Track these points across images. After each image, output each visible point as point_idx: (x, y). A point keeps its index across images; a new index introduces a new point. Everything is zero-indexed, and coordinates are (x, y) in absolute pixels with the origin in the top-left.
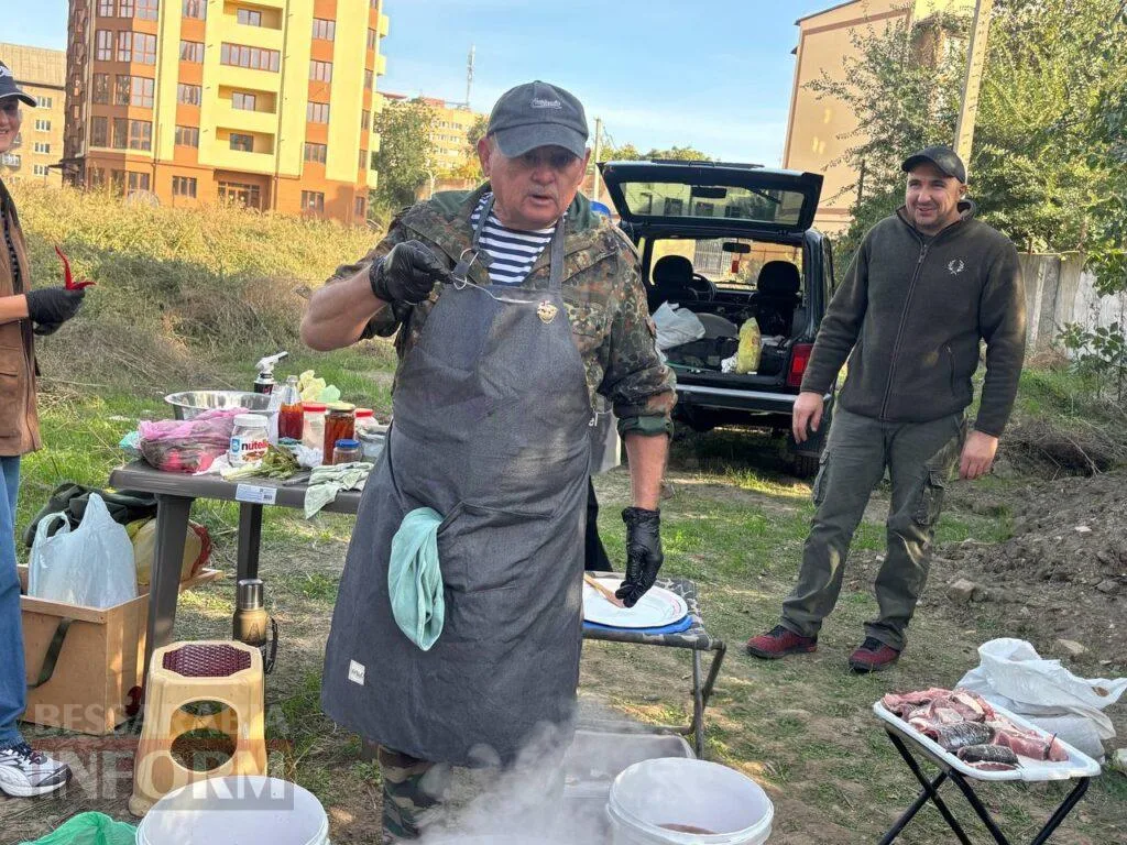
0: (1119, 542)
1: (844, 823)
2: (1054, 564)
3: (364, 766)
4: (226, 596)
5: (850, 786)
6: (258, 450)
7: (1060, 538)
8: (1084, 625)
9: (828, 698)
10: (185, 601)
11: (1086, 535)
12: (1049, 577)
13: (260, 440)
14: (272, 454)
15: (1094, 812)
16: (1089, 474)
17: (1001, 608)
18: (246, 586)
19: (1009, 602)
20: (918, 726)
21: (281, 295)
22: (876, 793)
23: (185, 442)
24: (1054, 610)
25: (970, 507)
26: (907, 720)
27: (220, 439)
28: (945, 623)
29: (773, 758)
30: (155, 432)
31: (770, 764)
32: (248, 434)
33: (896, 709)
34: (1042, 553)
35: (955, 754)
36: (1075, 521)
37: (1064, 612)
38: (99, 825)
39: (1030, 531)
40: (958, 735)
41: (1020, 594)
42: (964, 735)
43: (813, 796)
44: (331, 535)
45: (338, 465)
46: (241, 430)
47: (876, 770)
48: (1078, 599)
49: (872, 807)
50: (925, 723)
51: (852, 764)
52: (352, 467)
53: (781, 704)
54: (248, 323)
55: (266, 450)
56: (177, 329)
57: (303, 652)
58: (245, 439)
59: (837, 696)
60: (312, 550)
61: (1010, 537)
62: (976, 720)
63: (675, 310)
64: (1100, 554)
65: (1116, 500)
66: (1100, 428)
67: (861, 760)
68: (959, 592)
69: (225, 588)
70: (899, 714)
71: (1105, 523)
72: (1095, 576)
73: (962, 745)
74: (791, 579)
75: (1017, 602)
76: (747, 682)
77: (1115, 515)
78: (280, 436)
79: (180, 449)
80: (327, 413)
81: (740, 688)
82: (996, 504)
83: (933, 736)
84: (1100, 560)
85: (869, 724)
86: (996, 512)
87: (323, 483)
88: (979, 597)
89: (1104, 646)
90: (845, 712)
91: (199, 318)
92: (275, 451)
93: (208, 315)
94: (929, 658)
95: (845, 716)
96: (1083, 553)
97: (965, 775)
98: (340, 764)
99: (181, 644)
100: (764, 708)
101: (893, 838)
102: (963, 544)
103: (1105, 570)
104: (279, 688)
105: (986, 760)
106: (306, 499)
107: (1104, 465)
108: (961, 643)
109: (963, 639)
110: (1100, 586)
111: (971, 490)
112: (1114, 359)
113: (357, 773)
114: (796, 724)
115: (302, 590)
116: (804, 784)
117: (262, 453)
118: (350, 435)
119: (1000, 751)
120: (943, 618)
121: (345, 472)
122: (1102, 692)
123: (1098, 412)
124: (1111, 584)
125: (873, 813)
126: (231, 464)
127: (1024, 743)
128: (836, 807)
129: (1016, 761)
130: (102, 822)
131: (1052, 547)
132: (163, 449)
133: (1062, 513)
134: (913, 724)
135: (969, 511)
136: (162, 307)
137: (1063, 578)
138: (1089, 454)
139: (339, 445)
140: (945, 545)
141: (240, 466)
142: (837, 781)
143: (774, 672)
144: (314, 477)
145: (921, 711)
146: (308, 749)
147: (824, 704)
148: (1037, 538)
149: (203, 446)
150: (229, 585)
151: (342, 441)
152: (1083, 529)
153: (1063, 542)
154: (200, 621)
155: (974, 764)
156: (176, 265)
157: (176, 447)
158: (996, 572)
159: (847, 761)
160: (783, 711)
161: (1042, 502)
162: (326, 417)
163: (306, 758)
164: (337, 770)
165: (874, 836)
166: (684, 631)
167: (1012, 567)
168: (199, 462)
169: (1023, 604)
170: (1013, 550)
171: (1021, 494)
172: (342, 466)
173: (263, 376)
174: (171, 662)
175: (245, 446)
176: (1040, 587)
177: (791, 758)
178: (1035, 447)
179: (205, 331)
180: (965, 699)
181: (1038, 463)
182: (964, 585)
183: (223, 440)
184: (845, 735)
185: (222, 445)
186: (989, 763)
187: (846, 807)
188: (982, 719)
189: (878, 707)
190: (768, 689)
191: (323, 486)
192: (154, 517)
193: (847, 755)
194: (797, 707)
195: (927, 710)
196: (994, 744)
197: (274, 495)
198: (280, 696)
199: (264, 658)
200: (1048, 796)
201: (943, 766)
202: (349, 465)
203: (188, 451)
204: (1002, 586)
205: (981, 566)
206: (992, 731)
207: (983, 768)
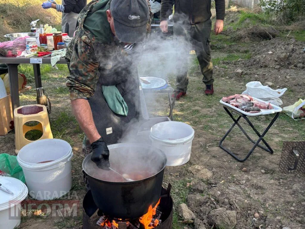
0: (280, 55)
1: (212, 134)
2: (263, 63)
3: (81, 134)
4: (34, 95)
5: (213, 125)
6: (35, 48)
7: (264, 56)
8: (272, 77)
9: (206, 104)
10: (23, 98)
11: (271, 54)
12: (262, 67)
13: (35, 45)
14: (39, 49)
15: (278, 124)
16: (270, 39)
17: (250, 76)
18: (39, 90)
19: (252, 74)
20: (232, 105)
21: (38, 11)
22: (221, 126)
23: (12, 47)
24: (264, 75)
25: (239, 51)
26: (229, 103)
27: (23, 46)
28: (235, 82)
29: (192, 120)
30: (3, 45)
31: (191, 122)
32: (31, 43)
33: (226, 101)
34: (260, 60)
35: (243, 110)
36: (268, 51)
37: (267, 75)
38: (6, 157)
39: (256, 55)
40: (244, 105)
41: (255, 72)
42: (245, 105)
43: (204, 128)
44: (63, 77)
45: (59, 50)
46: (28, 42)
47: (220, 120)
48: (270, 72)
49: (220, 129)
50: (234, 104)
51: (213, 119)
52: (63, 50)
53: (193, 106)
54: (29, 20)
55: (37, 48)
56: (9, 24)
57: (59, 107)
58: (30, 45)
59: (208, 103)
60: (57, 81)
61: (251, 57)
62: (248, 101)
63: (154, 2)
64: (275, 59)
65: (279, 44)
66: (272, 27)
67: (216, 118)
68: (238, 73)
69: (34, 93)
70: (227, 102)
71: (276, 50)
72: (274, 65)
73: (245, 108)
74: (192, 75)
75: (254, 74)
76: (183, 103)
77: (279, 48)
78: (41, 44)
79: (11, 50)
80: (53, 35)
81: (181, 104)
82: (246, 50)
83: (237, 106)
84: (275, 60)
85: (217, 109)
86: (246, 52)
87: (55, 56)
88: (244, 74)
89: (277, 83)
90: (210, 107)
91: (15, 20)
92: (40, 48)
93: (17, 19)
94: (231, 91)
95: (210, 108)
96: (271, 59)
97: (246, 115)
98: (74, 135)
99: (22, 107)
100: (188, 108)
101: (226, 136)
102: (238, 60)
103: (277, 63)
104: (54, 117)
105: (252, 111)
106: (51, 61)
107: (274, 36)
108: (240, 86)
109: (240, 85)
110: (276, 68)
111: (239, 47)
112: (275, 8)
113: (79, 137)
114: (197, 111)
115: (56, 92)
116: (201, 126)
117: (36, 49)
118: (61, 41)
119: (256, 108)
120: (234, 81)
121: (61, 52)
122: (279, 93)
123: (272, 23)
124: (278, 67)
125: (220, 131)
126: (27, 53)
127: (262, 105)
128: (210, 130)
129: (260, 110)
130: (7, 156)
131: (262, 58)
132: (6, 50)
133: (265, 49)
134: (231, 104)
135: (239, 52)
136: (3, 18)
137: (266, 66)
138: (270, 34)
139: (58, 44)
140: (233, 61)
141: (30, 53)
142: (210, 124)
143: (190, 99)
144: (52, 54)
145: (233, 101)
146: (64, 132)
147: (204, 105)
148: (258, 56)
149: (18, 48)
150: (35, 92)
151: (59, 43)
152: (270, 52)
153: (265, 57)
154: (28, 103)
155: (249, 112)
156: (5, 5)
157: (10, 49)
158: (247, 67)
159: (212, 119)
160: (194, 108)
161: (259, 48)
162: (53, 36)
163: (64, 134)
164: (73, 136)
165: (221, 136)
166: (166, 88)
167: (252, 65)
168: (17, 53)
169: (256, 74)
170: (252, 60)
171: (253, 46)
172: (60, 50)
173: (33, 27)
174: (20, 112)
175: (31, 47)
176: (260, 69)
177: (197, 120)
178: (256, 34)
179: (17, 24)
180: (245, 96)
181: (256, 38)
182: (239, 71)
183: (24, 46)
184: (211, 112)
185: (24, 48)
186: (253, 111)
187: (213, 130)
188: (250, 101)
189: (221, 101)
190: (189, 103)
191: (55, 57)
192: (8, 72)
193: (212, 117)
194: (197, 107)
195: (235, 100)
196: (254, 106)
197: (41, 60)
198: (54, 119)
199: (48, 110)
200: (266, 121)
201: (240, 114)
202: (62, 49)
203: (14, 50)
204: (250, 70)
205: (243, 66)
206: (253, 103)
207: (251, 113)
